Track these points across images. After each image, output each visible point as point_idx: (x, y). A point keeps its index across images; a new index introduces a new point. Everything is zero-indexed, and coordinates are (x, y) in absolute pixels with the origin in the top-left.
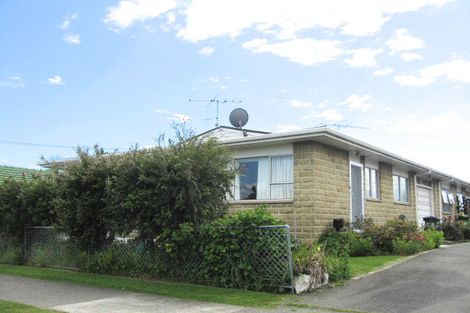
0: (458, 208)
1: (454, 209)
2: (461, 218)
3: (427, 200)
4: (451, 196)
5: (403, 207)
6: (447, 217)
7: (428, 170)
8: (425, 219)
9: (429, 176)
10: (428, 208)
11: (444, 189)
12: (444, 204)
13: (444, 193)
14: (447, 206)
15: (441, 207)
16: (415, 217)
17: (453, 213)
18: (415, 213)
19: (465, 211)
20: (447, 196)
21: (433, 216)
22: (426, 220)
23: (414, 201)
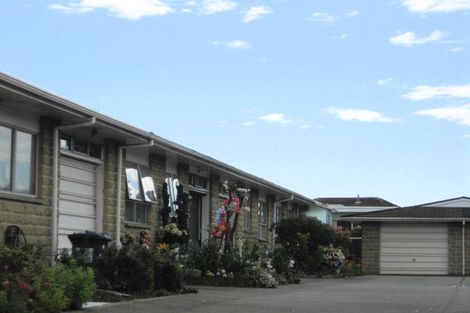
0: (164, 211)
1: (154, 215)
2: (169, 238)
3: (87, 191)
4: (149, 184)
5: (19, 207)
6: (134, 235)
7: (89, 116)
8: (73, 238)
9: (94, 130)
10: (87, 210)
11: (133, 166)
12: (129, 202)
13: (132, 174)
14: (137, 208)
15: (120, 209)
16: (49, 234)
17: (152, 225)
18: (50, 224)
19: (181, 221)
20: (139, 183)
21: (100, 231)
22: (75, 239)
23: (51, 193)
